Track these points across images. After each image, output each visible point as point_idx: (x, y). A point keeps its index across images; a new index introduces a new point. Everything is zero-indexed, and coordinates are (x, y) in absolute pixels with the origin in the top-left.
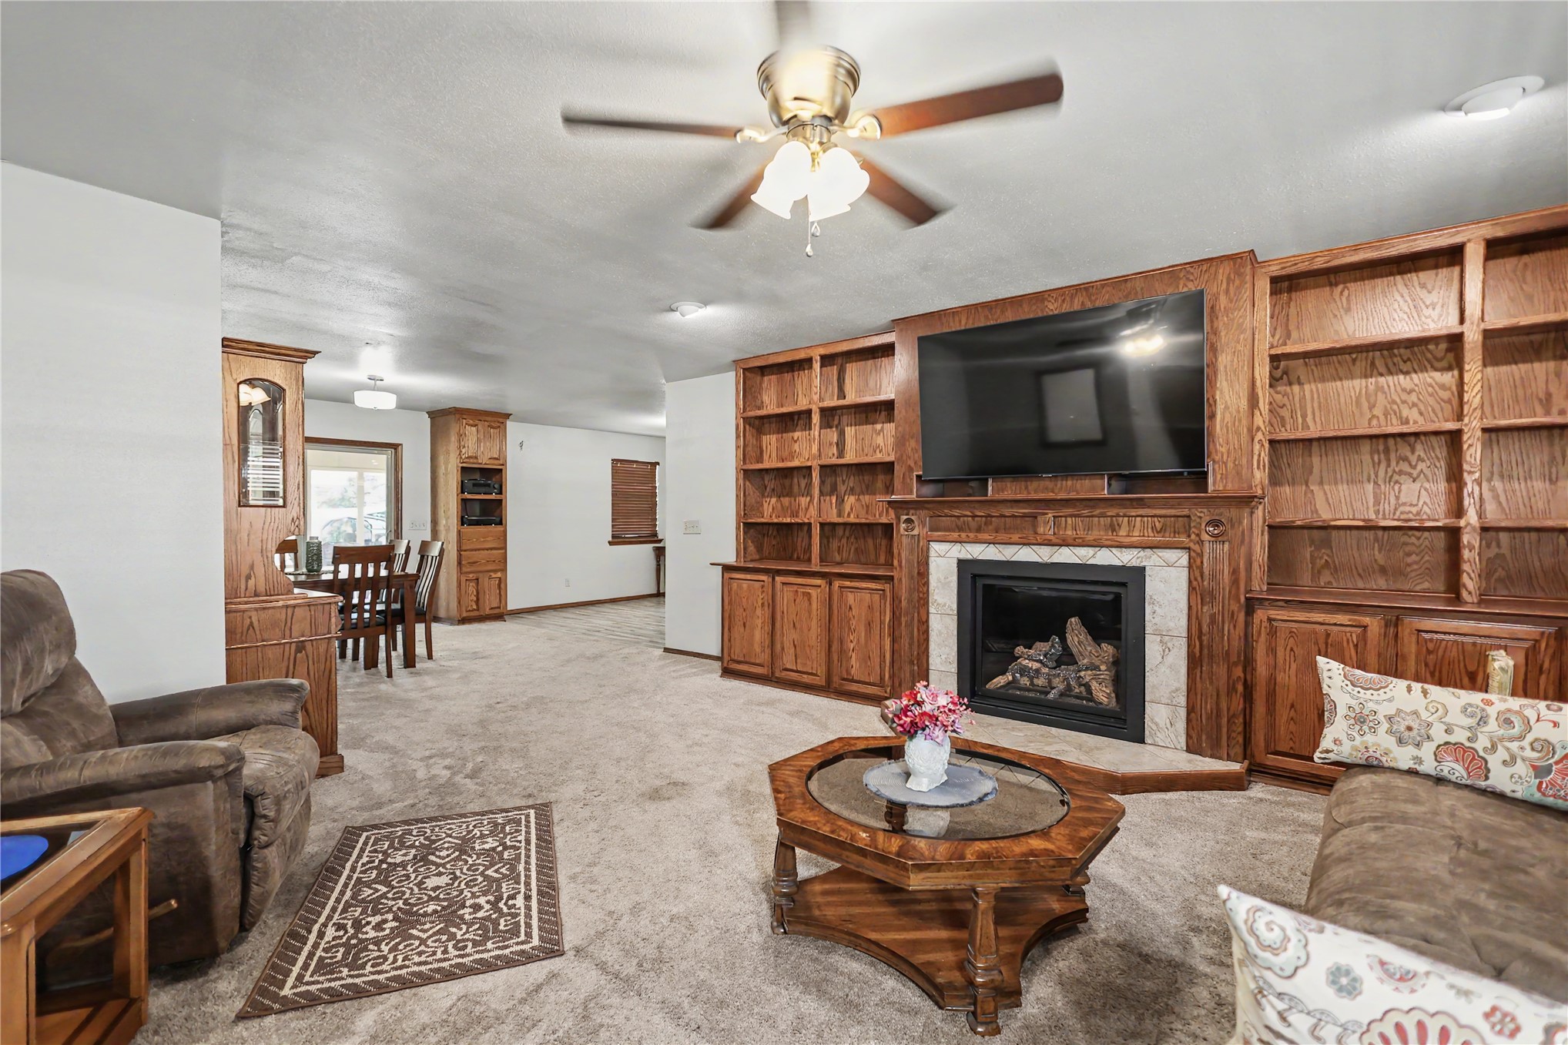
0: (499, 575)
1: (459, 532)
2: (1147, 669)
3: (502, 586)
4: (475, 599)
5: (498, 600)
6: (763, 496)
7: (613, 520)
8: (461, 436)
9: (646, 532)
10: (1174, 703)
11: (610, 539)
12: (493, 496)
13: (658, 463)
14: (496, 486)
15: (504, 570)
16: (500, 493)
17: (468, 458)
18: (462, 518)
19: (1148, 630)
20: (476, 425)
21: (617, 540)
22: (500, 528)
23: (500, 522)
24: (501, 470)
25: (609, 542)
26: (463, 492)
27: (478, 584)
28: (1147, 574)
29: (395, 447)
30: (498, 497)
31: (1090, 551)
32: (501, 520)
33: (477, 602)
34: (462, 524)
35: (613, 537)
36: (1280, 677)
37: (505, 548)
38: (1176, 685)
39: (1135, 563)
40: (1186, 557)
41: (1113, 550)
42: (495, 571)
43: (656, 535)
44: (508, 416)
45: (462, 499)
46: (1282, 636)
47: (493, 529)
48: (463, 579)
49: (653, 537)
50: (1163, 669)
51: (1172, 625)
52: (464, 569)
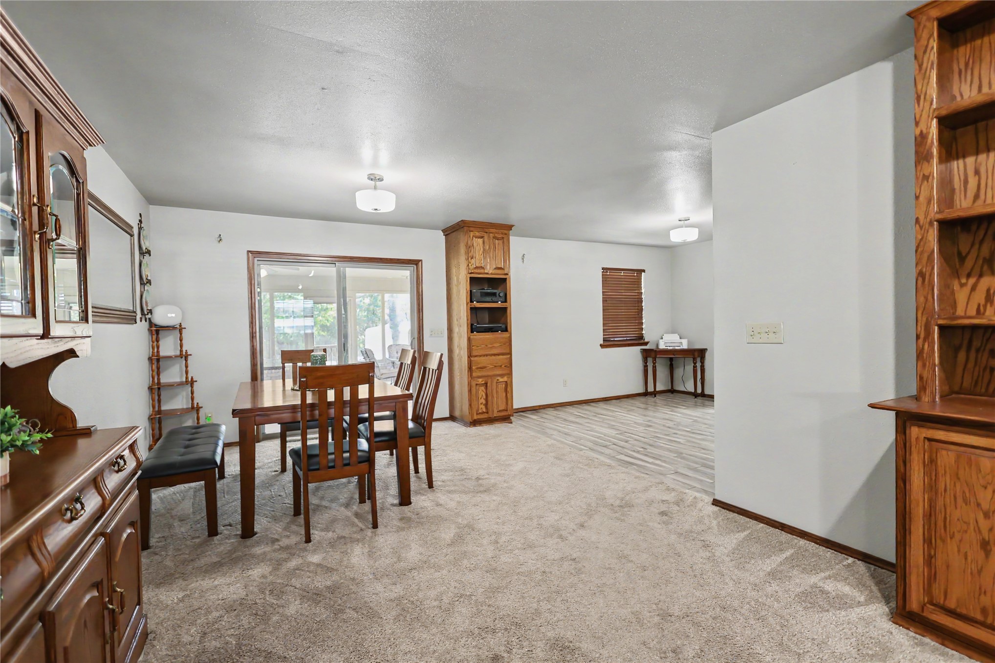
0: (505, 379)
1: (469, 339)
3: (509, 389)
4: (484, 402)
5: (504, 404)
6: (956, 274)
7: (604, 324)
8: (469, 247)
9: (633, 335)
11: (602, 343)
12: (499, 304)
13: (644, 271)
14: (501, 295)
15: (510, 374)
16: (506, 301)
17: (477, 268)
18: (472, 325)
20: (482, 237)
21: (607, 343)
22: (506, 335)
23: (506, 330)
24: (505, 279)
25: (601, 345)
26: (471, 301)
27: (486, 386)
29: (416, 263)
30: (504, 305)
32: (506, 328)
33: (486, 405)
34: (472, 332)
35: (604, 340)
37: (510, 354)
42: (502, 376)
43: (641, 337)
44: (510, 227)
45: (471, 309)
47: (499, 335)
48: (473, 383)
49: (639, 340)
52: (474, 374)
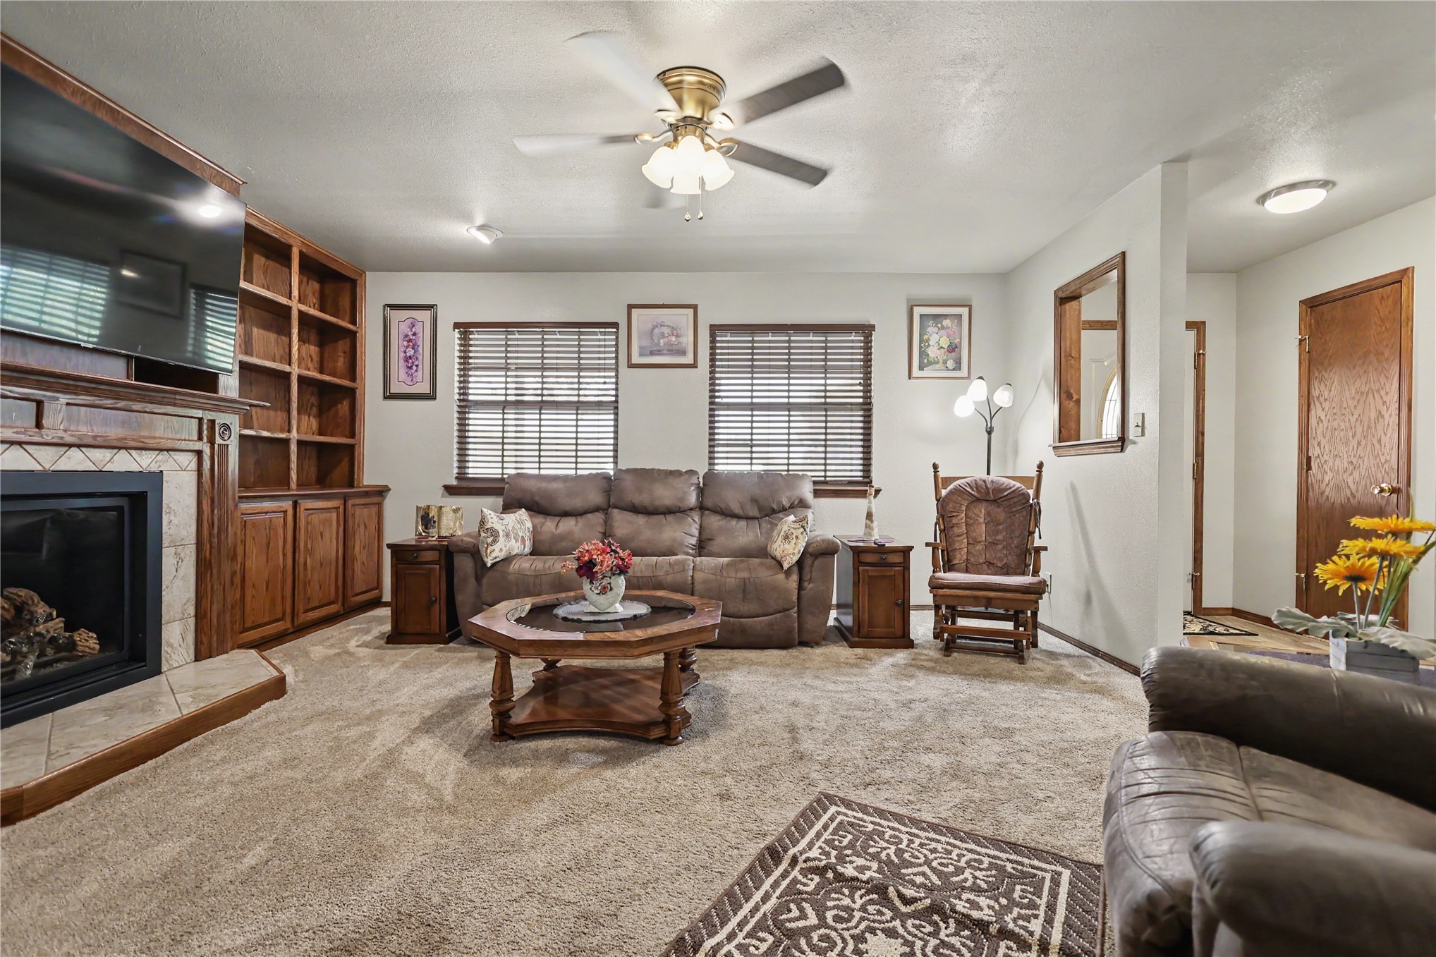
2: (164, 587)
10: (186, 616)
19: (165, 543)
28: (164, 479)
31: (108, 454)
36: (248, 563)
38: (188, 596)
39: (154, 468)
40: (195, 460)
41: (133, 452)
46: (249, 526)
50: (178, 582)
51: (184, 533)
